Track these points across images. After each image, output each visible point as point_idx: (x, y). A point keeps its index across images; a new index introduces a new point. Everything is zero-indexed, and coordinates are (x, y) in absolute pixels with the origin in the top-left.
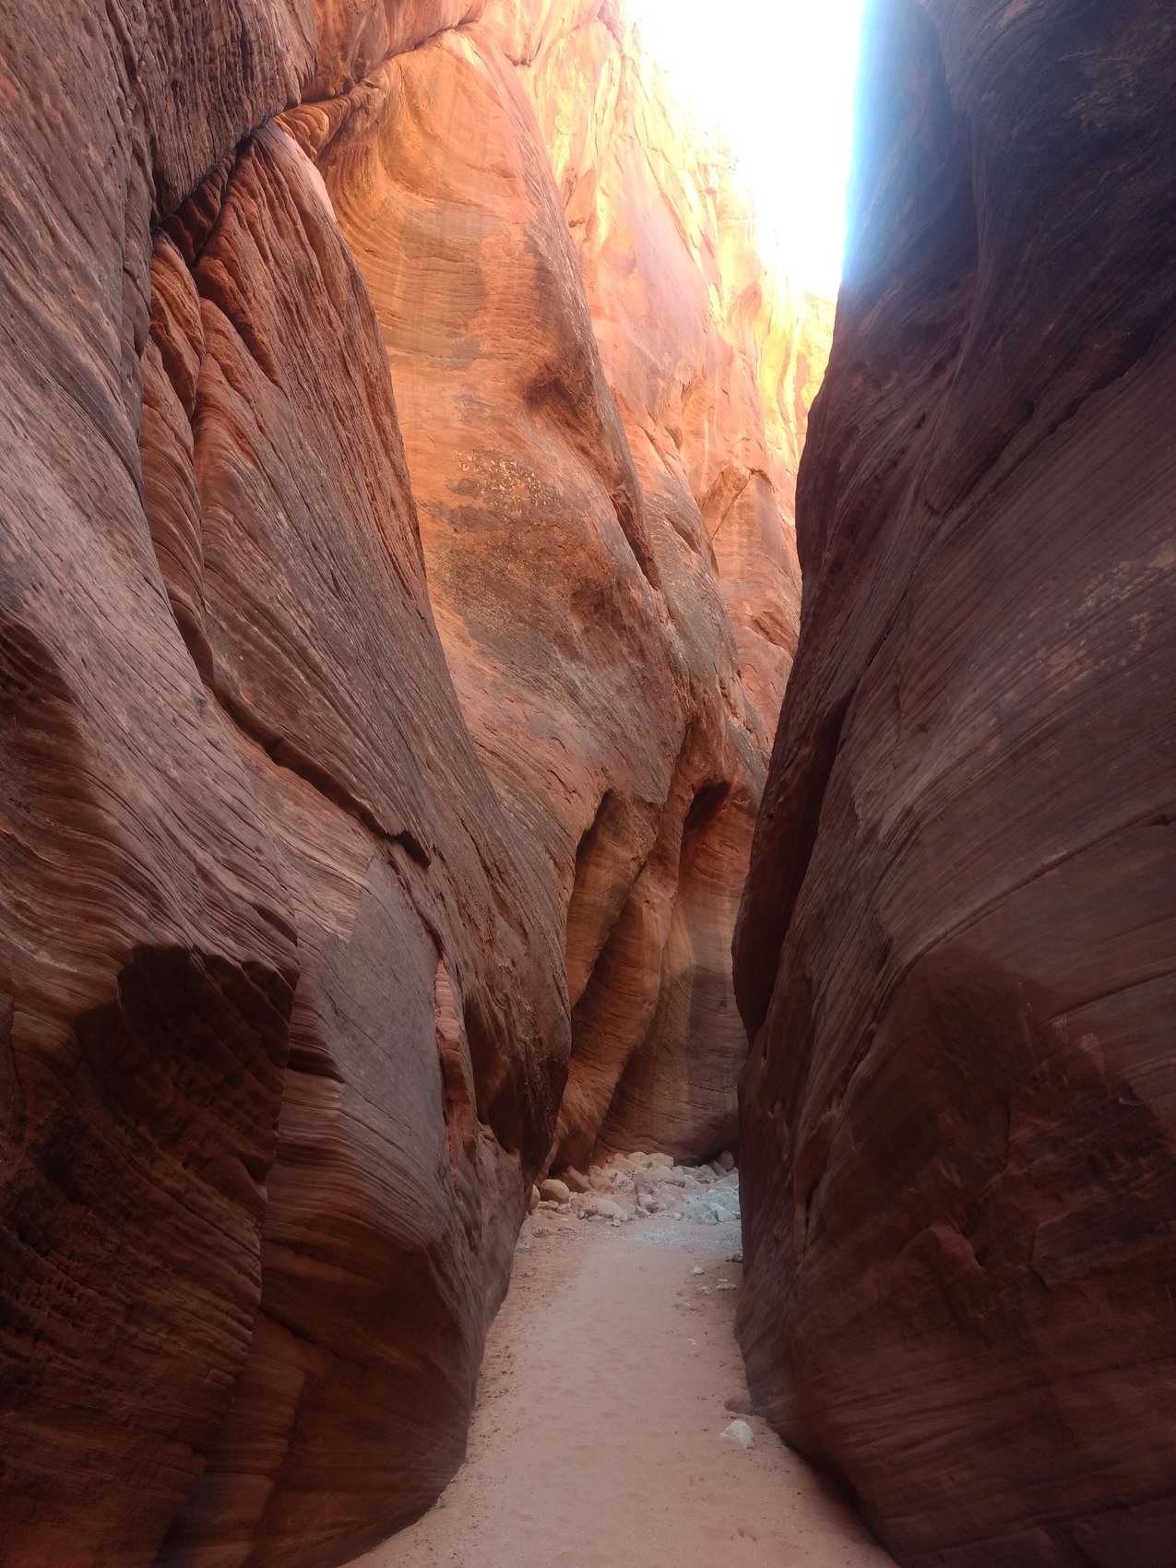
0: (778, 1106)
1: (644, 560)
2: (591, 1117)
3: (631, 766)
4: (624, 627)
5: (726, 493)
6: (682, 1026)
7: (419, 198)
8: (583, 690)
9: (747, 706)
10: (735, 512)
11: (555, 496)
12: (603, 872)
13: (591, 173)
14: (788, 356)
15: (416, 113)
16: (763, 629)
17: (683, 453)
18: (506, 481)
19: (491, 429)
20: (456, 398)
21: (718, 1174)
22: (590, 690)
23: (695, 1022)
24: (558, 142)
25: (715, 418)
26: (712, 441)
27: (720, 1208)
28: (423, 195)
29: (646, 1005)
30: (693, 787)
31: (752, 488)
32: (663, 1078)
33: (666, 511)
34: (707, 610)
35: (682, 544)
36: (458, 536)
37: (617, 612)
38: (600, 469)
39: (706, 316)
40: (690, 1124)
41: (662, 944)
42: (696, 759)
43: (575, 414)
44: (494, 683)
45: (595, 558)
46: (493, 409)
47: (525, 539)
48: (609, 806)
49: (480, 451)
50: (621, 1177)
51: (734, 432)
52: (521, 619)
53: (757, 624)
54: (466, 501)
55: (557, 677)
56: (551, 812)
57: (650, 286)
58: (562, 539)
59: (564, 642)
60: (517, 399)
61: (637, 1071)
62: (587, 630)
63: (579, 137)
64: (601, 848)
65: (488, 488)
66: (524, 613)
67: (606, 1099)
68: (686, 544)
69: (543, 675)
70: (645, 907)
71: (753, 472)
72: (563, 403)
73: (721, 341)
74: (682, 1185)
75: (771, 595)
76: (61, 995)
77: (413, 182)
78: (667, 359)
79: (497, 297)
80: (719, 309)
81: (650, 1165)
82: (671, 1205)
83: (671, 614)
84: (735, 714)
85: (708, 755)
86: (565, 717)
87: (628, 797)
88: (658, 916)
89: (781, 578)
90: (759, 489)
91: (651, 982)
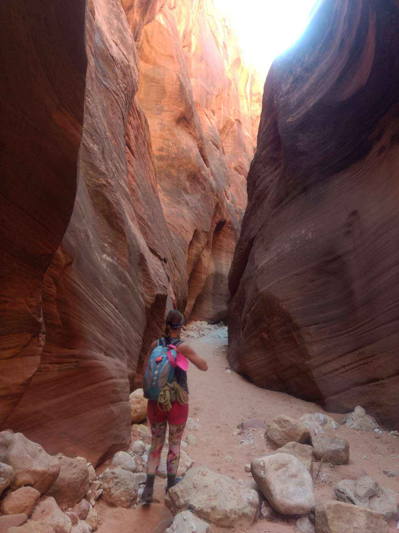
0: (238, 313)
1: (205, 160)
2: (188, 312)
3: (202, 222)
4: (200, 182)
5: (228, 127)
6: (211, 288)
7: (148, 65)
8: (190, 203)
9: (232, 195)
10: (230, 133)
11: (183, 150)
12: (193, 250)
13: (191, 31)
14: (248, 77)
15: (148, 41)
16: (237, 170)
17: (215, 118)
18: (171, 147)
19: (167, 132)
20: (158, 124)
21: (219, 327)
22: (191, 202)
23: (214, 287)
24: (181, 24)
25: (225, 104)
26: (224, 111)
27: (220, 335)
28: (149, 64)
29: (202, 283)
30: (216, 223)
31: (235, 125)
32: (205, 301)
33: (210, 138)
34: (221, 168)
35: (215, 149)
36: (159, 163)
37: (198, 178)
38: (195, 138)
39: (223, 70)
40: (212, 314)
41: (207, 267)
42: (217, 215)
43: (189, 124)
44: (168, 203)
45: (193, 165)
46: (168, 126)
47: (176, 163)
48: (196, 234)
49: (164, 139)
50: (195, 327)
51: (231, 108)
52: (174, 185)
53: (236, 169)
54: (161, 153)
55: (183, 200)
56: (183, 238)
57: (207, 65)
58: (185, 161)
59: (185, 190)
60: (174, 123)
61: (199, 300)
62: (190, 185)
63: (188, 21)
64: (193, 244)
65: (166, 149)
66: (175, 183)
67: (191, 307)
68: (216, 148)
69: (180, 199)
70: (202, 257)
71: (236, 120)
72: (186, 121)
73: (228, 78)
74: (210, 329)
75: (240, 160)
76: (150, 302)
77: (147, 61)
78: (212, 88)
79: (169, 94)
80: (227, 67)
81: (202, 324)
82: (208, 334)
83: (212, 174)
84: (228, 199)
85: (221, 213)
86: (185, 211)
87: (200, 231)
88: (206, 259)
89: (243, 154)
90: (238, 125)
91: (204, 277)
